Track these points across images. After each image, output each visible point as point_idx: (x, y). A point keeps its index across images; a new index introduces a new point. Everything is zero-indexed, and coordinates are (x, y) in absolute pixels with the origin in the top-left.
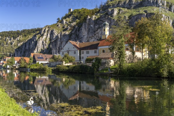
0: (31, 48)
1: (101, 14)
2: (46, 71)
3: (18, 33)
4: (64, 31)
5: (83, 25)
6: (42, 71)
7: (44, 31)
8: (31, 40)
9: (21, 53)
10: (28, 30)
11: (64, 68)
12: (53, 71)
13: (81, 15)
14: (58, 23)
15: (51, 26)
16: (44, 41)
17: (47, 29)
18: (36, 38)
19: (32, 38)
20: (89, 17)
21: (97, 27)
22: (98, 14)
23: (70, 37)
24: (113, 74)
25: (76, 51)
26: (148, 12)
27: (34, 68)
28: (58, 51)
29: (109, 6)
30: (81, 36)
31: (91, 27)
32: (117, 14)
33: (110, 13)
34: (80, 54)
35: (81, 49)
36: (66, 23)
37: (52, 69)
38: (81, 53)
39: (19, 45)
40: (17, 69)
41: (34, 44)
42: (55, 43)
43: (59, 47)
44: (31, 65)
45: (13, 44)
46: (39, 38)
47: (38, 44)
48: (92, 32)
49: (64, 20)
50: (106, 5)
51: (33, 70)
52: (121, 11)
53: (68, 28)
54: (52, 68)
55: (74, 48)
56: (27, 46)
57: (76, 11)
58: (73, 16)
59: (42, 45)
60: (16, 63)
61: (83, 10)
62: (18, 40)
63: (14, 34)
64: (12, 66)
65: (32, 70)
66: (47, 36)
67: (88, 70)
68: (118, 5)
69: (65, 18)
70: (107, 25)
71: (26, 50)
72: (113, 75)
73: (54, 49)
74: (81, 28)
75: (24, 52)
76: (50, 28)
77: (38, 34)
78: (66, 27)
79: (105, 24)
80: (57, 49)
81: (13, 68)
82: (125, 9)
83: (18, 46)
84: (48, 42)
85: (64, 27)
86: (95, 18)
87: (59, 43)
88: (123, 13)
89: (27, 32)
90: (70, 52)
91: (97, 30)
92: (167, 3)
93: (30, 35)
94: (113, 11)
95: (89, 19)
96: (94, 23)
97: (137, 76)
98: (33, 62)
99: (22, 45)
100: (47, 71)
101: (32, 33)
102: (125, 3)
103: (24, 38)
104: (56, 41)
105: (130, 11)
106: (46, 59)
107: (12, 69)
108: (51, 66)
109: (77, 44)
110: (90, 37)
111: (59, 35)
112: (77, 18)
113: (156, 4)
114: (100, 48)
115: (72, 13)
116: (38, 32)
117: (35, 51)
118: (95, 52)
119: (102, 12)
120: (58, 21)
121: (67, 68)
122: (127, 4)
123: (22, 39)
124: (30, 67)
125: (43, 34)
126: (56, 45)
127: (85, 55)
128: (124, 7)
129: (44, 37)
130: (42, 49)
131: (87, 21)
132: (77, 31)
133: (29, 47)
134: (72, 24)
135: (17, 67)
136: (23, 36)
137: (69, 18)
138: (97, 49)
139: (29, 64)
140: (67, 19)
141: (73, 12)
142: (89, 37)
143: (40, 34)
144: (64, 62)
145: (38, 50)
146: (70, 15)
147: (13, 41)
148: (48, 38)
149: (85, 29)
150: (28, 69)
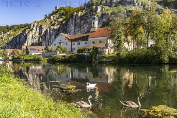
0: (21, 42)
1: (86, 11)
2: (41, 61)
3: (8, 28)
4: (52, 25)
5: (70, 20)
6: (36, 61)
7: (33, 26)
8: (21, 34)
9: (12, 46)
10: (18, 25)
11: (60, 58)
12: (49, 61)
13: (67, 12)
14: (46, 19)
15: (39, 21)
16: (33, 35)
17: (36, 24)
18: (26, 32)
19: (21, 32)
20: (75, 13)
21: (82, 22)
22: (84, 11)
23: (58, 31)
24: (111, 61)
25: (68, 43)
26: (128, 9)
27: (28, 59)
28: (47, 44)
29: (93, 4)
30: (68, 30)
31: (77, 22)
32: (100, 11)
33: (94, 10)
34: (71, 45)
35: (72, 41)
36: (53, 19)
37: (47, 60)
38: (73, 44)
39: (10, 38)
40: (10, 60)
41: (24, 38)
42: (45, 37)
43: (49, 40)
44: (25, 56)
45: (4, 38)
46: (29, 32)
47: (28, 38)
48: (78, 27)
49: (51, 16)
50: (90, 3)
51: (28, 61)
52: (104, 9)
53: (55, 23)
54: (47, 58)
55: (66, 40)
56: (17, 40)
57: (62, 8)
58: (59, 13)
59: (32, 39)
60: (8, 55)
61: (69, 8)
62: (8, 35)
63: (4, 29)
64: (5, 57)
65: (26, 61)
66: (36, 31)
67: (86, 59)
68: (101, 4)
69: (52, 14)
70: (96, 19)
71: (17, 43)
72: (112, 63)
73: (43, 42)
74: (68, 23)
75: (15, 45)
76: (39, 24)
77: (27, 29)
78: (53, 23)
79: (94, 17)
80: (46, 42)
81: (7, 60)
82: (107, 7)
83: (8, 40)
84: (37, 36)
85: (51, 23)
86: (81, 14)
87: (48, 36)
88: (105, 10)
89: (16, 27)
90: (62, 43)
91: (83, 25)
92: (142, 3)
93: (19, 30)
94: (97, 8)
95: (76, 15)
96: (80, 18)
97: (136, 63)
98: (26, 53)
99: (13, 39)
100: (43, 61)
101: (21, 28)
102: (106, 2)
103: (14, 33)
104: (45, 35)
105: (111, 8)
106: (39, 51)
107: (5, 60)
108: (45, 56)
109: (68, 36)
110: (77, 31)
111: (48, 29)
112: (63, 14)
113: (133, 3)
114: (90, 39)
115: (59, 11)
116: (27, 27)
117: (26, 44)
118: (86, 43)
119: (87, 9)
120: (45, 17)
121: (63, 58)
122: (109, 3)
123: (11, 33)
124: (24, 58)
125: (32, 29)
126: (45, 38)
127: (77, 46)
128: (106, 6)
129: (34, 31)
130: (32, 42)
131: (74, 17)
132: (65, 26)
133: (19, 41)
134: (59, 20)
135: (10, 59)
136: (12, 31)
137: (56, 15)
138: (88, 40)
139: (23, 55)
140: (54, 15)
141: (59, 9)
142: (75, 31)
143: (30, 29)
144: (58, 53)
145: (28, 44)
146: (57, 12)
147: (4, 36)
148: (37, 32)
149: (72, 23)
150: (22, 60)
